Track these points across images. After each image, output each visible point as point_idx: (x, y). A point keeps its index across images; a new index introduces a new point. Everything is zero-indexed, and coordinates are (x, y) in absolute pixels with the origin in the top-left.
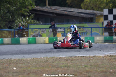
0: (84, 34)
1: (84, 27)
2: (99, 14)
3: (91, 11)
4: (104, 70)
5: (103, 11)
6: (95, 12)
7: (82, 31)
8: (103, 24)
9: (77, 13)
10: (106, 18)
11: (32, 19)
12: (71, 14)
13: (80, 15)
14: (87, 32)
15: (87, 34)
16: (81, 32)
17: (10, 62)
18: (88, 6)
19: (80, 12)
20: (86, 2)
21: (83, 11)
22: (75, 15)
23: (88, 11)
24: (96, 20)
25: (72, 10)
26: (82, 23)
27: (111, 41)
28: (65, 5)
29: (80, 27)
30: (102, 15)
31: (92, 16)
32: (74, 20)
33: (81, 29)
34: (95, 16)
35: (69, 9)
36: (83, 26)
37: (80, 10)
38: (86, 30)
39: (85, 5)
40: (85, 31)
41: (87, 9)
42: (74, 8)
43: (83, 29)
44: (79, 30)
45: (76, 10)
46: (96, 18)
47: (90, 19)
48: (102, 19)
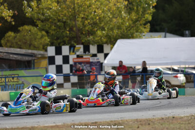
0: (20, 87)
1: (20, 75)
2: (39, 55)
7: (17, 82)
8: (47, 70)
9: (5, 54)
13: (12, 57)
14: (24, 84)
15: (23, 86)
16: (15, 83)
18: (12, 43)
19: (9, 52)
20: (9, 36)
22: (4, 57)
24: (35, 64)
26: (17, 70)
29: (13, 76)
30: (43, 57)
31: (30, 58)
32: (4, 65)
33: (15, 78)
34: (34, 58)
36: (18, 75)
38: (23, 80)
39: (8, 41)
40: (20, 82)
43: (17, 79)
44: (12, 80)
46: (36, 61)
47: (26, 63)
48: (45, 62)
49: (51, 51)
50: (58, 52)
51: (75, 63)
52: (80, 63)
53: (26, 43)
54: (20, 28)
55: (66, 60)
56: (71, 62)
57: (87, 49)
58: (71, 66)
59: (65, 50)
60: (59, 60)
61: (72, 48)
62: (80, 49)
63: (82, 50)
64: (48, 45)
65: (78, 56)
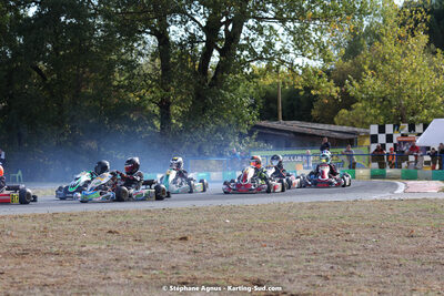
0: (339, 165)
3: (351, 129)
4: (371, 223)
5: (369, 128)
6: (356, 129)
7: (336, 160)
8: (369, 148)
9: (328, 132)
10: (374, 139)
11: (256, 140)
12: (318, 133)
17: (221, 211)
18: (346, 121)
20: (343, 114)
21: (338, 128)
23: (345, 128)
24: (358, 142)
25: (321, 126)
26: (337, 148)
27: (383, 176)
28: (310, 119)
30: (367, 135)
31: (352, 136)
34: (356, 136)
35: (315, 126)
36: (337, 153)
37: (332, 127)
38: (342, 159)
39: (341, 118)
40: (340, 160)
41: (343, 125)
42: (323, 123)
45: (327, 127)
46: (358, 139)
47: (348, 141)
48: (368, 141)
49: (374, 129)
50: (382, 129)
51: (399, 142)
52: (405, 142)
53: (357, 121)
54: (353, 106)
55: (390, 139)
56: (395, 141)
57: (412, 128)
58: (395, 145)
59: (389, 128)
60: (382, 139)
61: (397, 127)
62: (405, 128)
63: (407, 128)
64: (372, 123)
65: (402, 135)
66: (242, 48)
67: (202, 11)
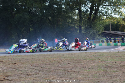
66: (100, 13)
67: (89, 3)
